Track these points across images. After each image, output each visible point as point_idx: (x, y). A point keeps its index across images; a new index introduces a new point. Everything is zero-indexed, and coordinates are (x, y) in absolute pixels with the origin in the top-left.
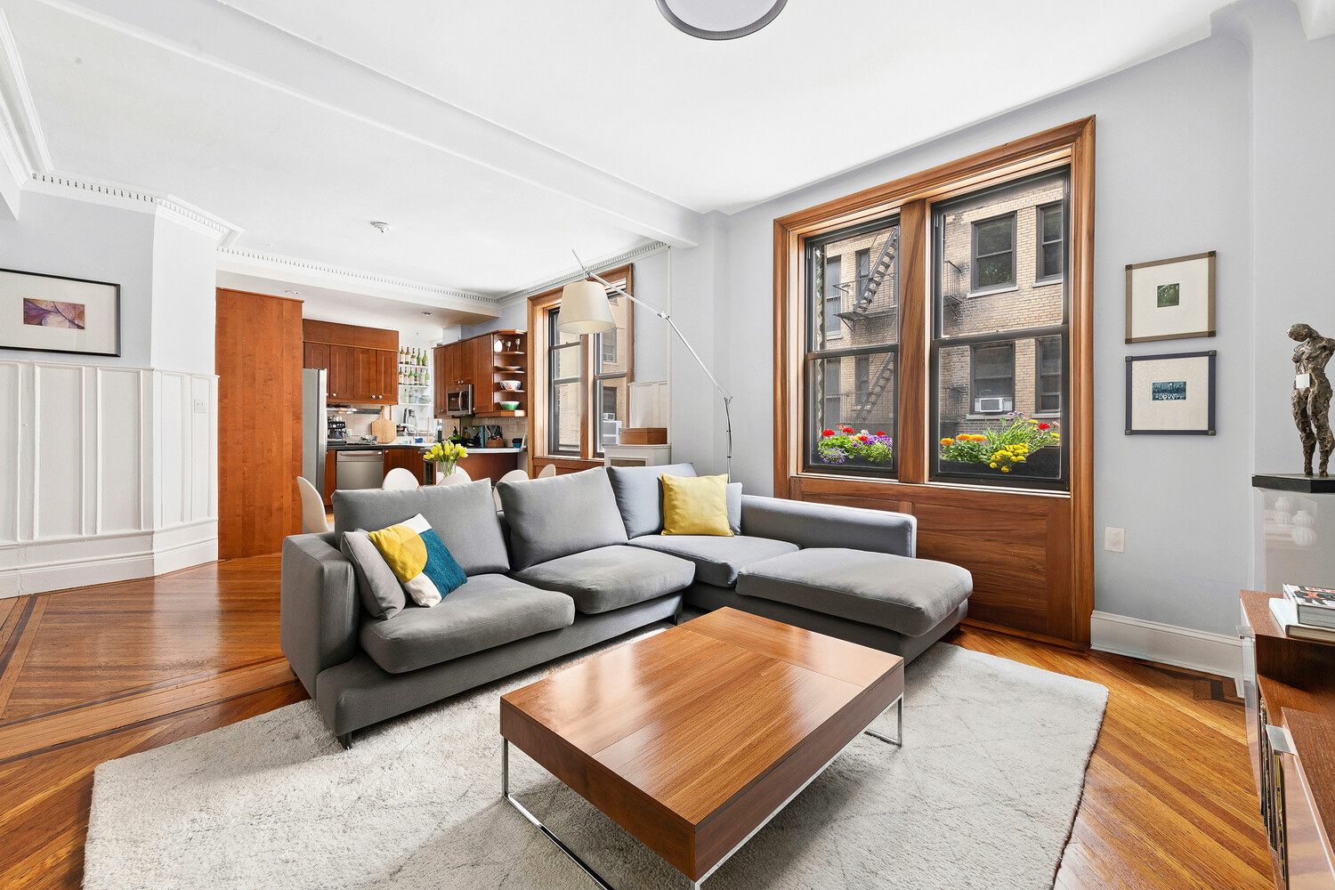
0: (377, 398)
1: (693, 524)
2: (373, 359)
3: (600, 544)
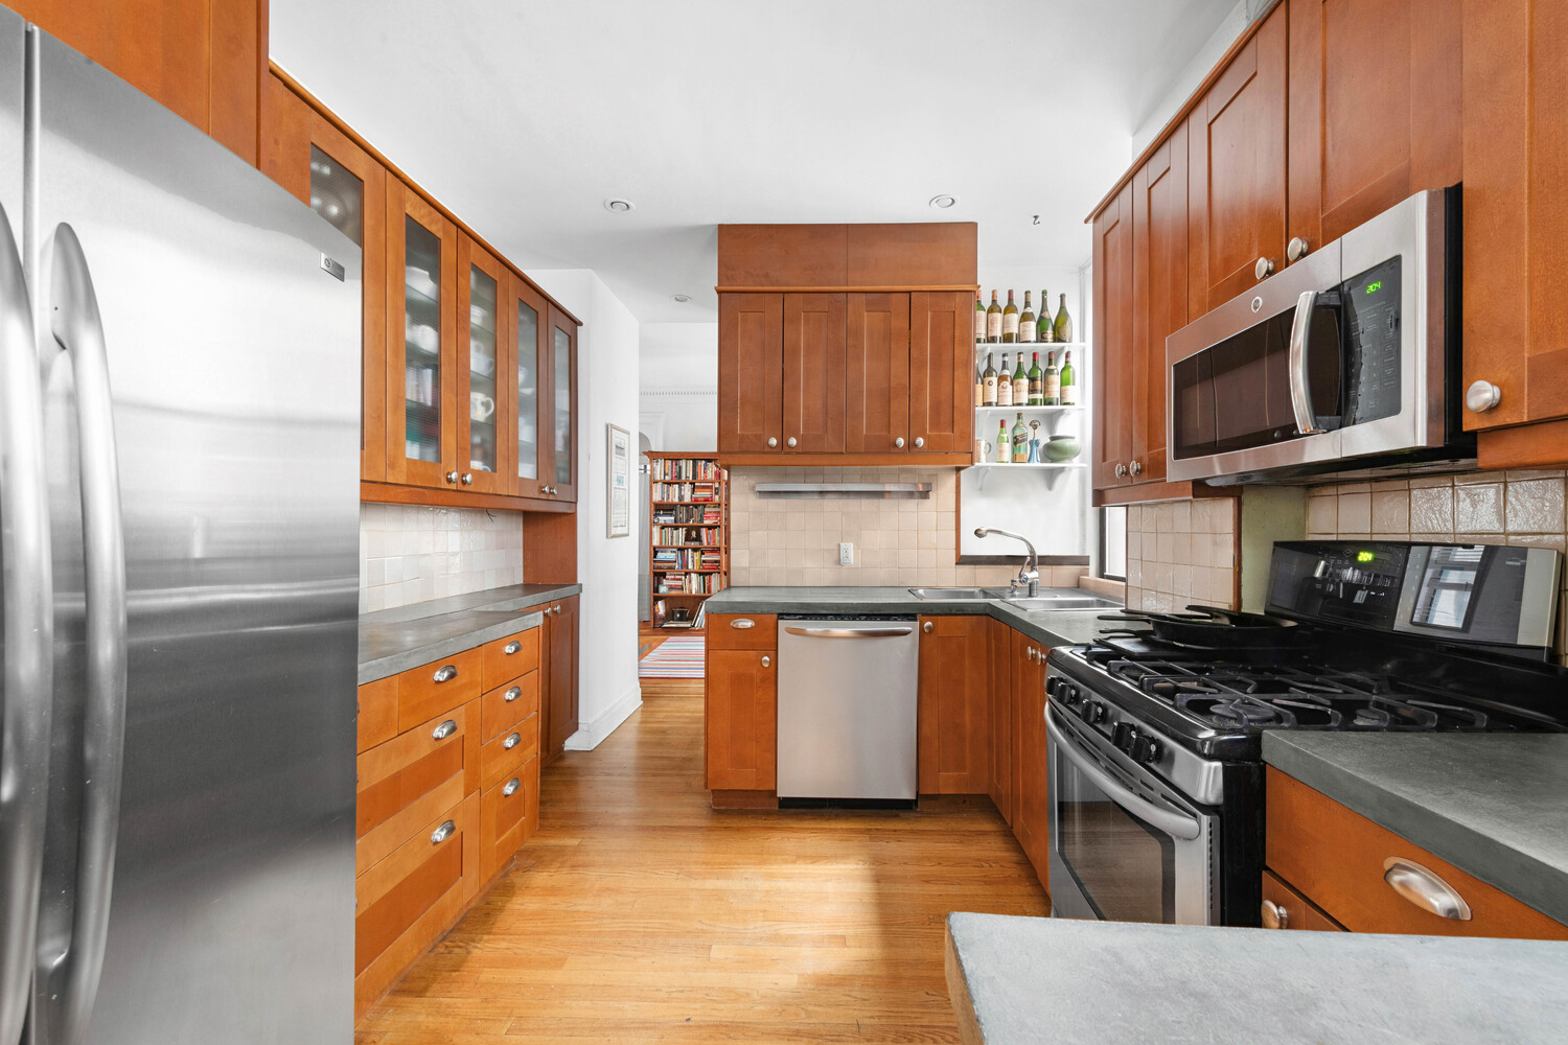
0: (911, 445)
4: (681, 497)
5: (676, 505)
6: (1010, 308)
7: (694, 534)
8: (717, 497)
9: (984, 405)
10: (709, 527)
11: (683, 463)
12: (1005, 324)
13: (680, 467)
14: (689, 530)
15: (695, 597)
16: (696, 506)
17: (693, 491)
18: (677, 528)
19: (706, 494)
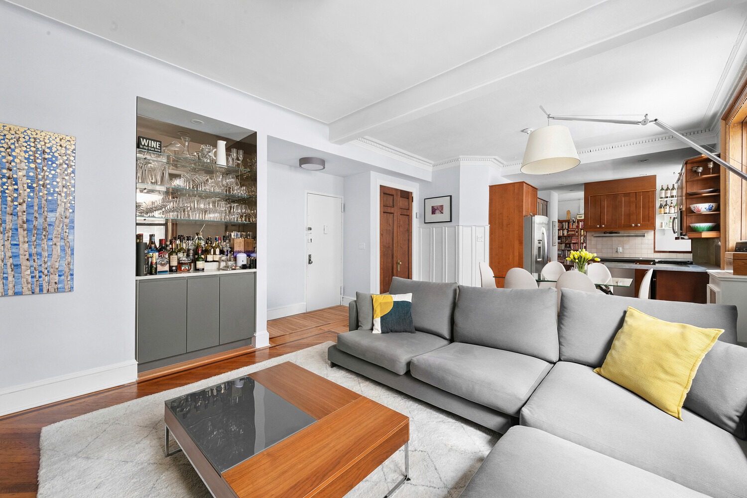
0: (636, 226)
1: (622, 375)
2: (633, 199)
3: (536, 353)
4: (563, 234)
5: (561, 236)
6: (668, 189)
7: (568, 246)
8: (577, 234)
9: (664, 213)
10: (574, 243)
11: (564, 223)
12: (666, 193)
13: (563, 225)
14: (566, 244)
15: (568, 265)
16: (569, 237)
17: (568, 232)
18: (562, 244)
19: (573, 233)
